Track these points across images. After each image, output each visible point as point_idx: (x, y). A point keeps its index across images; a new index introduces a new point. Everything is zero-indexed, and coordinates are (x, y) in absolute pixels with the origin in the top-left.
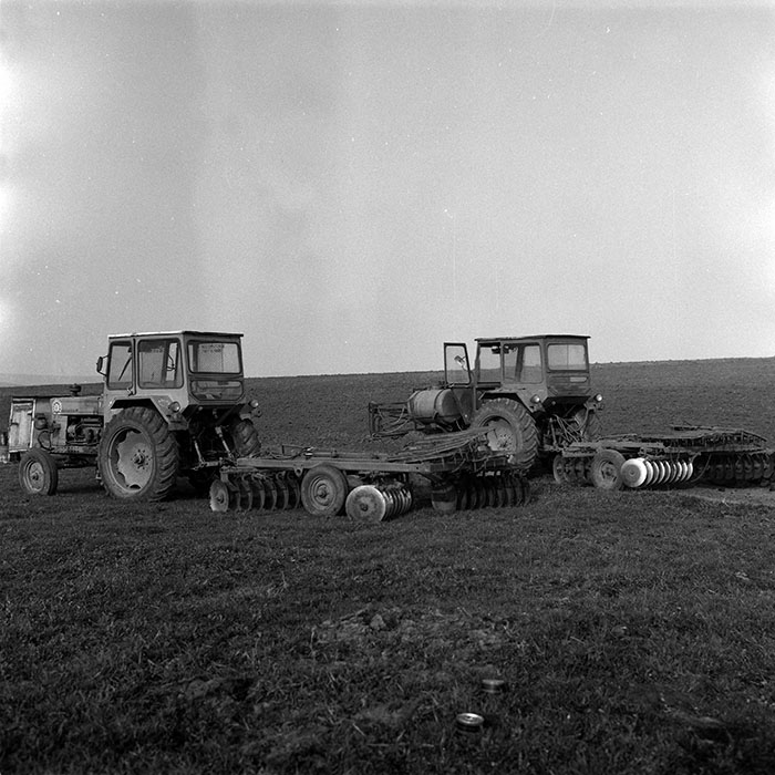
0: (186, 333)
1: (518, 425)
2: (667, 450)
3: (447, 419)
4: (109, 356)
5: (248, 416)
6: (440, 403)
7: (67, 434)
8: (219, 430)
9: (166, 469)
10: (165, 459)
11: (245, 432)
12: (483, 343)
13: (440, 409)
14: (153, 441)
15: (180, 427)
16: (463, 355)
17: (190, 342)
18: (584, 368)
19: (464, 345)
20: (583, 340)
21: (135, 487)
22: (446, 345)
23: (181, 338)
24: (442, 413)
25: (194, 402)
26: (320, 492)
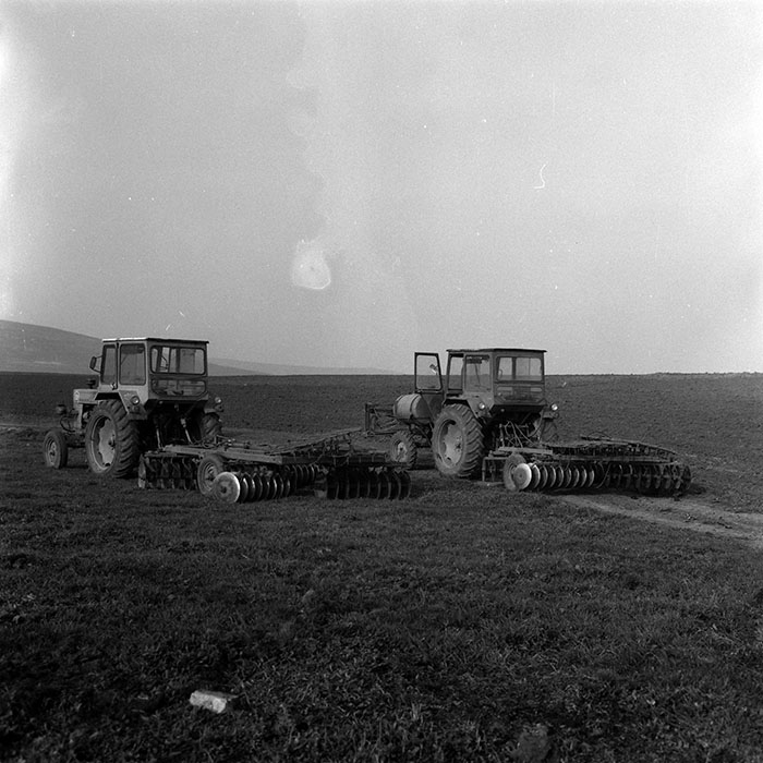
0: (148, 340)
1: (464, 429)
2: (556, 457)
3: (421, 421)
4: (104, 357)
5: (211, 410)
6: (415, 406)
7: (83, 419)
8: (183, 422)
9: (125, 451)
10: (125, 443)
11: (209, 424)
12: (453, 354)
13: (414, 411)
14: (116, 428)
15: (138, 417)
16: (436, 365)
17: (154, 347)
18: (540, 379)
19: (436, 355)
20: (540, 354)
21: (108, 465)
22: (417, 354)
23: (145, 343)
24: (416, 416)
25: (154, 397)
26: (207, 476)
